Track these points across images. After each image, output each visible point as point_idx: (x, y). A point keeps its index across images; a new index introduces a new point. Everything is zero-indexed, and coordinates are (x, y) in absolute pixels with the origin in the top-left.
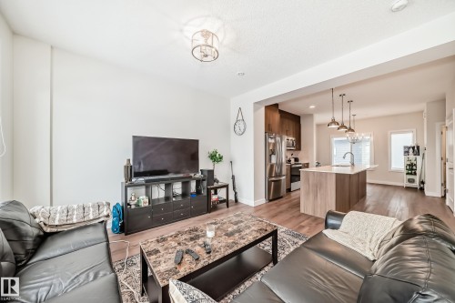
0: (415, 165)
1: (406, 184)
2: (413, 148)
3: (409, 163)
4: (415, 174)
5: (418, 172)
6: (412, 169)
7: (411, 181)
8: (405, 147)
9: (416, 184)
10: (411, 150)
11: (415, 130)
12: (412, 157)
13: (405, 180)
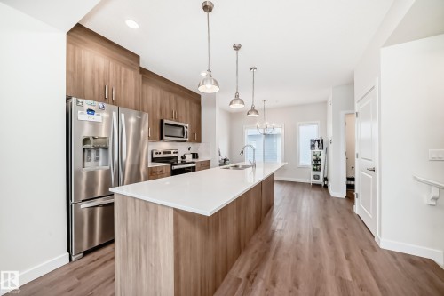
0: (320, 160)
1: (312, 181)
2: (318, 141)
3: (315, 158)
4: (320, 170)
5: (322, 168)
6: (317, 165)
7: (317, 177)
8: (311, 141)
9: (321, 181)
10: (317, 143)
11: (319, 122)
12: (317, 150)
13: (312, 177)
